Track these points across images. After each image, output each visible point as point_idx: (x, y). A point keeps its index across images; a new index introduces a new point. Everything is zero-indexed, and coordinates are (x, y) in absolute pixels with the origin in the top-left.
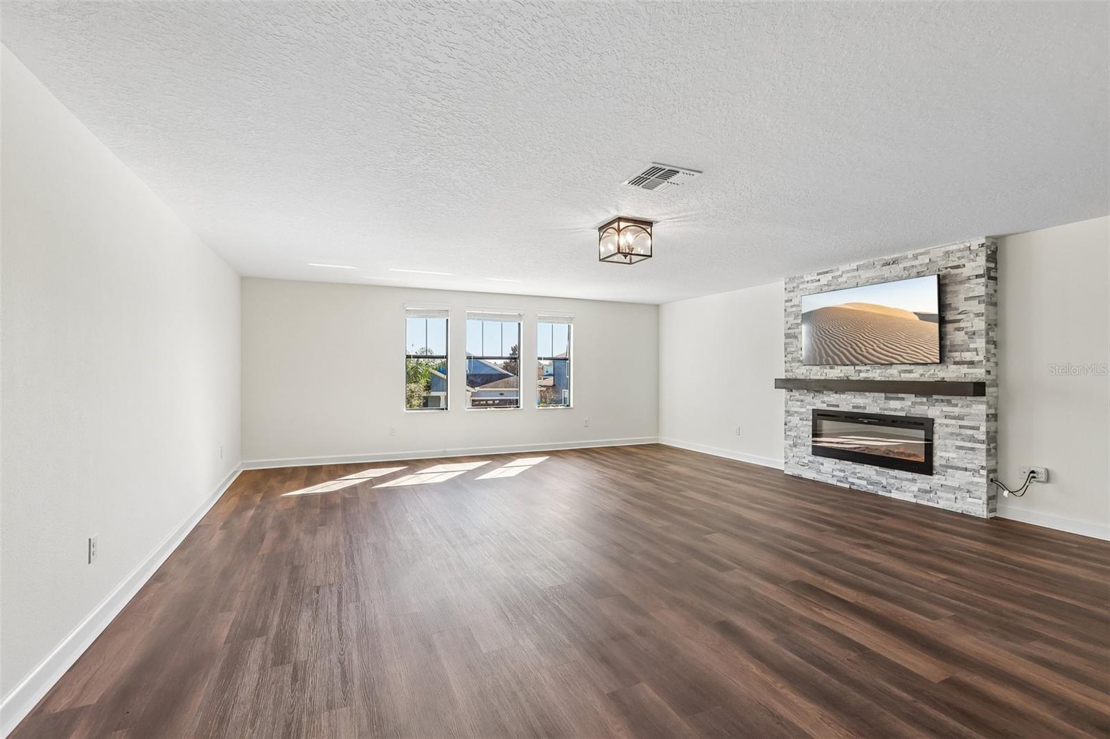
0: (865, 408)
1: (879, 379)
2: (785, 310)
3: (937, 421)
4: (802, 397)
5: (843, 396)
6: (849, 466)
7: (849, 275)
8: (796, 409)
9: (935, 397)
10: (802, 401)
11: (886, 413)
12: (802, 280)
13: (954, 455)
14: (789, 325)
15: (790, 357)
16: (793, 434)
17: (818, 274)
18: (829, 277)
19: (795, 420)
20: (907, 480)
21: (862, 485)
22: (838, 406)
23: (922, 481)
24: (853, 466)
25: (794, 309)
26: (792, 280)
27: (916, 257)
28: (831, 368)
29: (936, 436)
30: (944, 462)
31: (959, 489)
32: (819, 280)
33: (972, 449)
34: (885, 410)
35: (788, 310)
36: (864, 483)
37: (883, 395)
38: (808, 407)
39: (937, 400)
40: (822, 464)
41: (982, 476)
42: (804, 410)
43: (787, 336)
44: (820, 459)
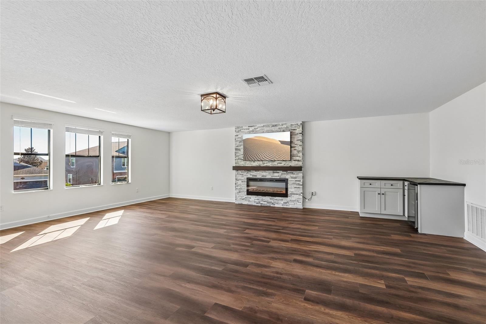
0: (266, 176)
1: (271, 166)
2: (235, 139)
3: (289, 179)
4: (242, 173)
5: (258, 172)
6: (260, 198)
7: (260, 128)
8: (240, 178)
9: (288, 171)
10: (242, 175)
11: (273, 178)
12: (242, 128)
13: (294, 190)
14: (237, 145)
15: (237, 158)
16: (239, 187)
17: (249, 127)
18: (253, 128)
19: (239, 182)
20: (280, 200)
21: (265, 204)
22: (256, 176)
23: (285, 200)
24: (262, 197)
25: (239, 139)
26: (238, 127)
27: (282, 125)
28: (254, 162)
29: (289, 184)
30: (291, 193)
31: (295, 201)
32: (249, 129)
33: (299, 188)
34: (273, 176)
35: (236, 139)
36: (266, 203)
37: (272, 171)
38: (245, 177)
39: (289, 173)
40: (251, 198)
41: (301, 196)
42: (243, 178)
43: (236, 149)
44: (250, 196)
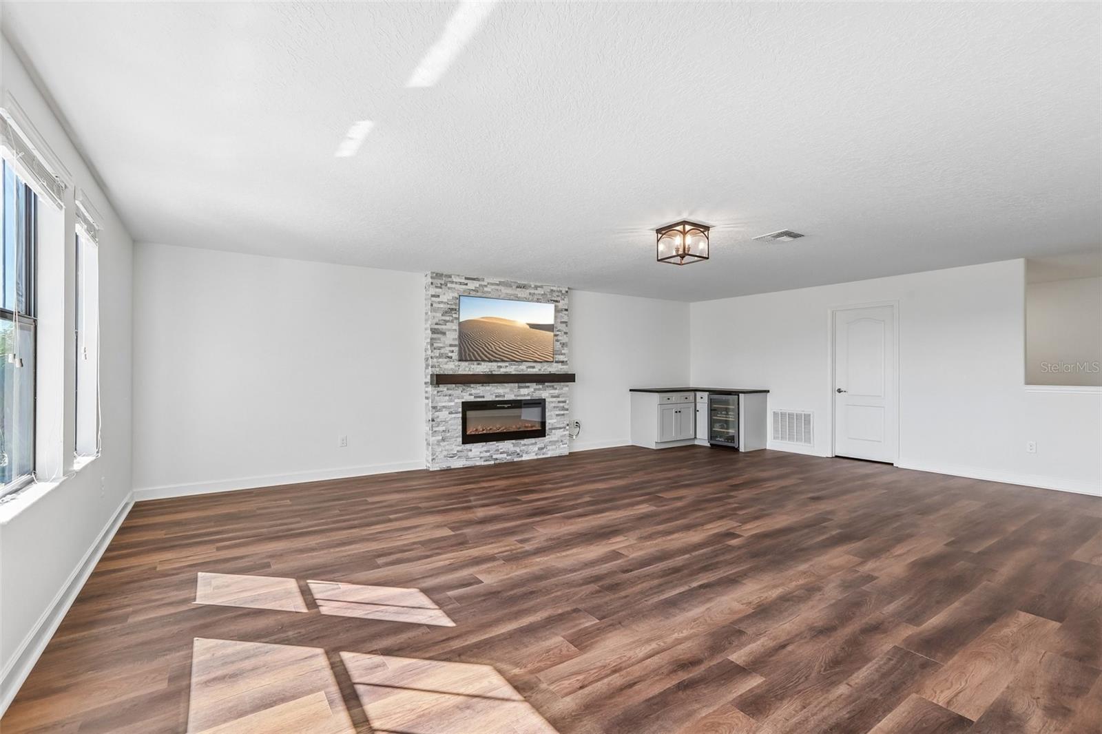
0: (504, 396)
1: (514, 373)
2: (432, 305)
3: (547, 400)
4: (450, 392)
5: (488, 388)
6: (493, 446)
7: (493, 287)
8: (444, 404)
9: (546, 384)
10: (450, 395)
11: (519, 398)
12: (450, 279)
13: (555, 421)
14: (436, 320)
15: (437, 353)
16: (441, 428)
17: (466, 278)
18: (477, 284)
19: (443, 415)
20: (532, 444)
21: (504, 458)
22: (483, 397)
23: (540, 442)
24: (497, 444)
25: (442, 306)
26: (438, 275)
28: (478, 364)
29: (547, 410)
30: (550, 427)
31: (558, 441)
32: (467, 284)
33: (563, 415)
34: (518, 396)
35: (435, 305)
36: (505, 455)
37: (517, 385)
38: (456, 401)
39: (547, 386)
40: (471, 450)
41: (567, 430)
42: (453, 404)
43: (434, 331)
44: (468, 446)
